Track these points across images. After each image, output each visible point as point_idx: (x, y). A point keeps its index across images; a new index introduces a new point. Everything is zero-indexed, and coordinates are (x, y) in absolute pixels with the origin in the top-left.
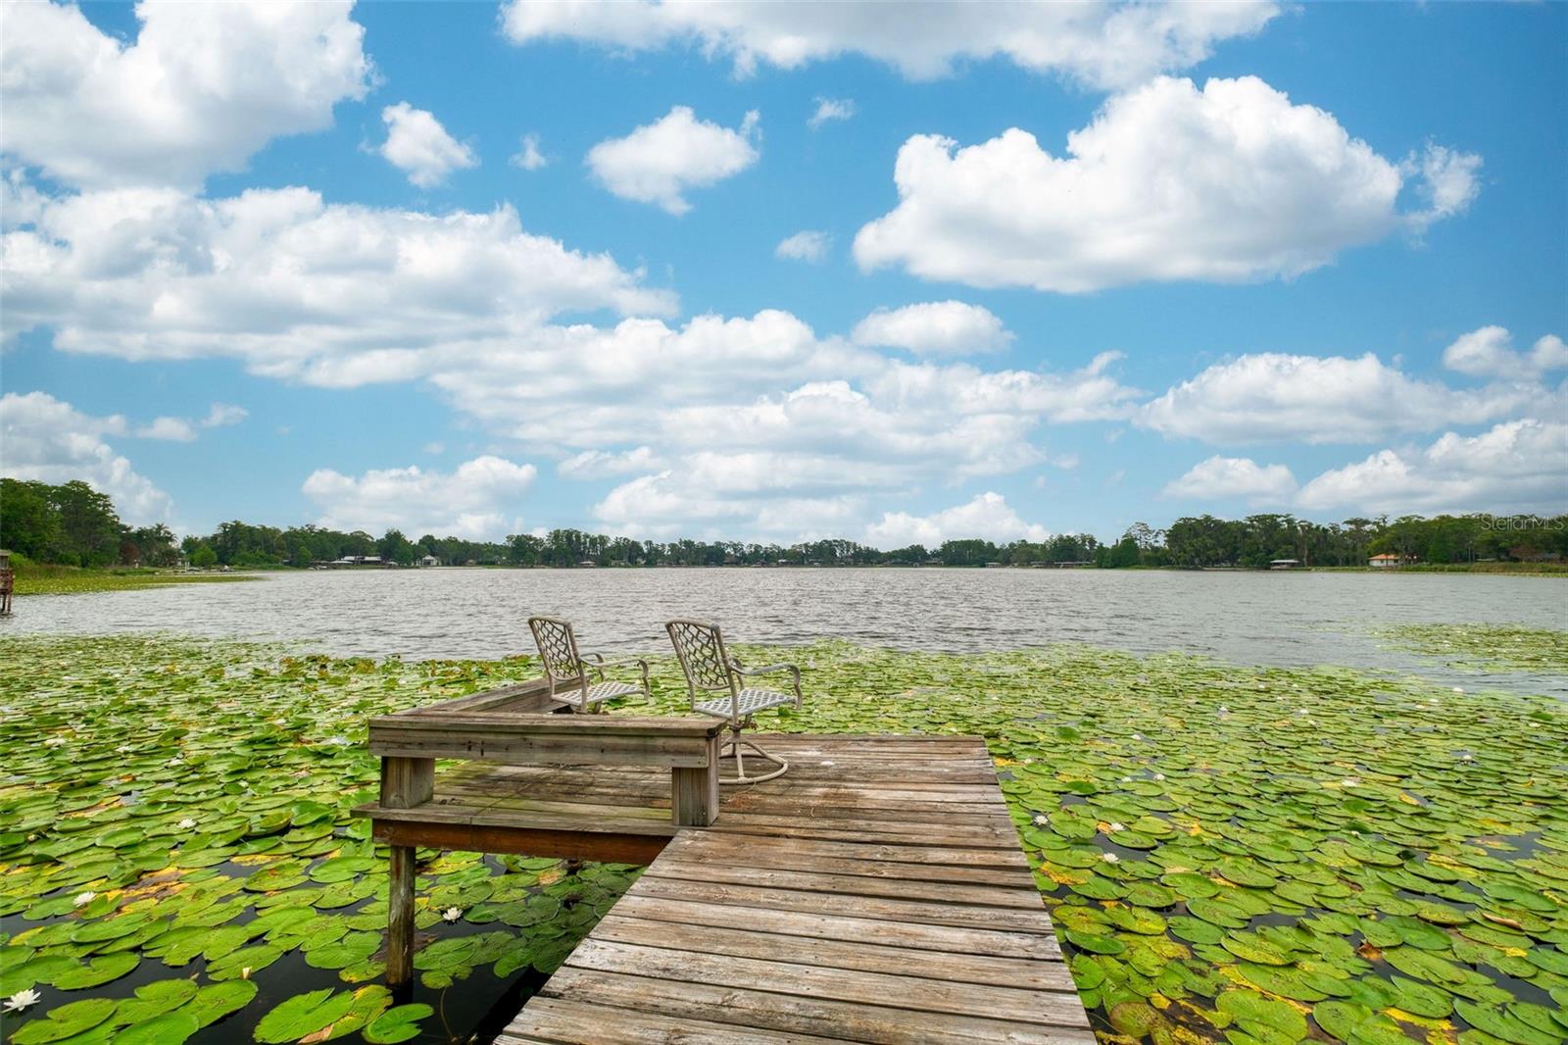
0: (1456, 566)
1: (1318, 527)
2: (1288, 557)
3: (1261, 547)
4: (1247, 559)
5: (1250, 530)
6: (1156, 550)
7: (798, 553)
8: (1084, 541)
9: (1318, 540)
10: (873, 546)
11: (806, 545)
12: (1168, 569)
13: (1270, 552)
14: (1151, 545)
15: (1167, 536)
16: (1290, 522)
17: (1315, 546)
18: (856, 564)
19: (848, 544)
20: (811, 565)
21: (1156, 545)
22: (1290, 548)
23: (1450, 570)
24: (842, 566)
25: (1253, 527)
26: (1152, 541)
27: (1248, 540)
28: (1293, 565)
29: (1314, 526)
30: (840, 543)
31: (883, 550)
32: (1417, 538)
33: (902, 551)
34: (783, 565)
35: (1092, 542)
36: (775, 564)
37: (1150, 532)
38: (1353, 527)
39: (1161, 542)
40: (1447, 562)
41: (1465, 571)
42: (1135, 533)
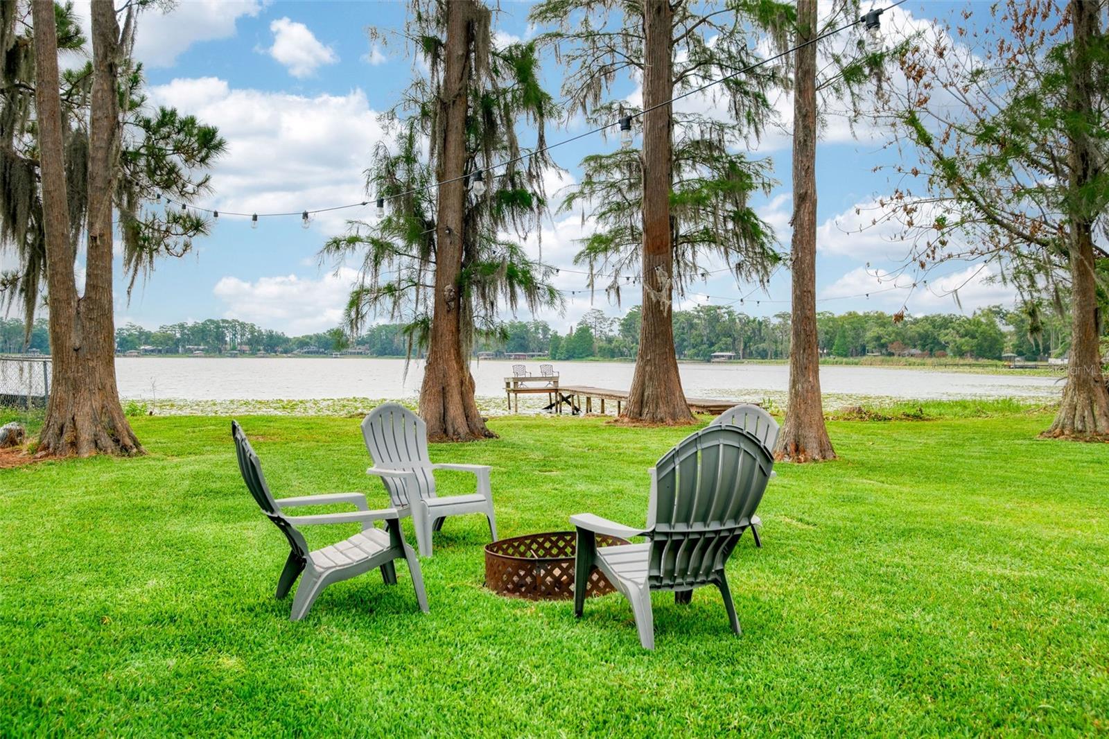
0: (851, 359)
1: (754, 321)
2: (727, 350)
3: (705, 339)
4: (693, 351)
5: (696, 321)
6: (610, 340)
7: (170, 338)
8: (537, 329)
9: (754, 332)
10: (278, 330)
11: (182, 326)
12: (621, 361)
13: (712, 344)
14: (605, 335)
15: (622, 324)
16: (730, 313)
17: (750, 338)
18: (254, 353)
19: (243, 325)
20: (189, 353)
21: (611, 334)
22: (729, 340)
23: (847, 364)
24: (235, 356)
25: (699, 317)
26: (607, 330)
27: (694, 332)
28: (730, 357)
29: (752, 318)
30: (233, 325)
31: (290, 335)
32: (827, 333)
33: (318, 337)
34: (147, 353)
35: (546, 329)
36: (134, 352)
37: (605, 319)
38: (780, 320)
39: (615, 331)
40: (846, 356)
41: (856, 364)
42: (591, 321)
